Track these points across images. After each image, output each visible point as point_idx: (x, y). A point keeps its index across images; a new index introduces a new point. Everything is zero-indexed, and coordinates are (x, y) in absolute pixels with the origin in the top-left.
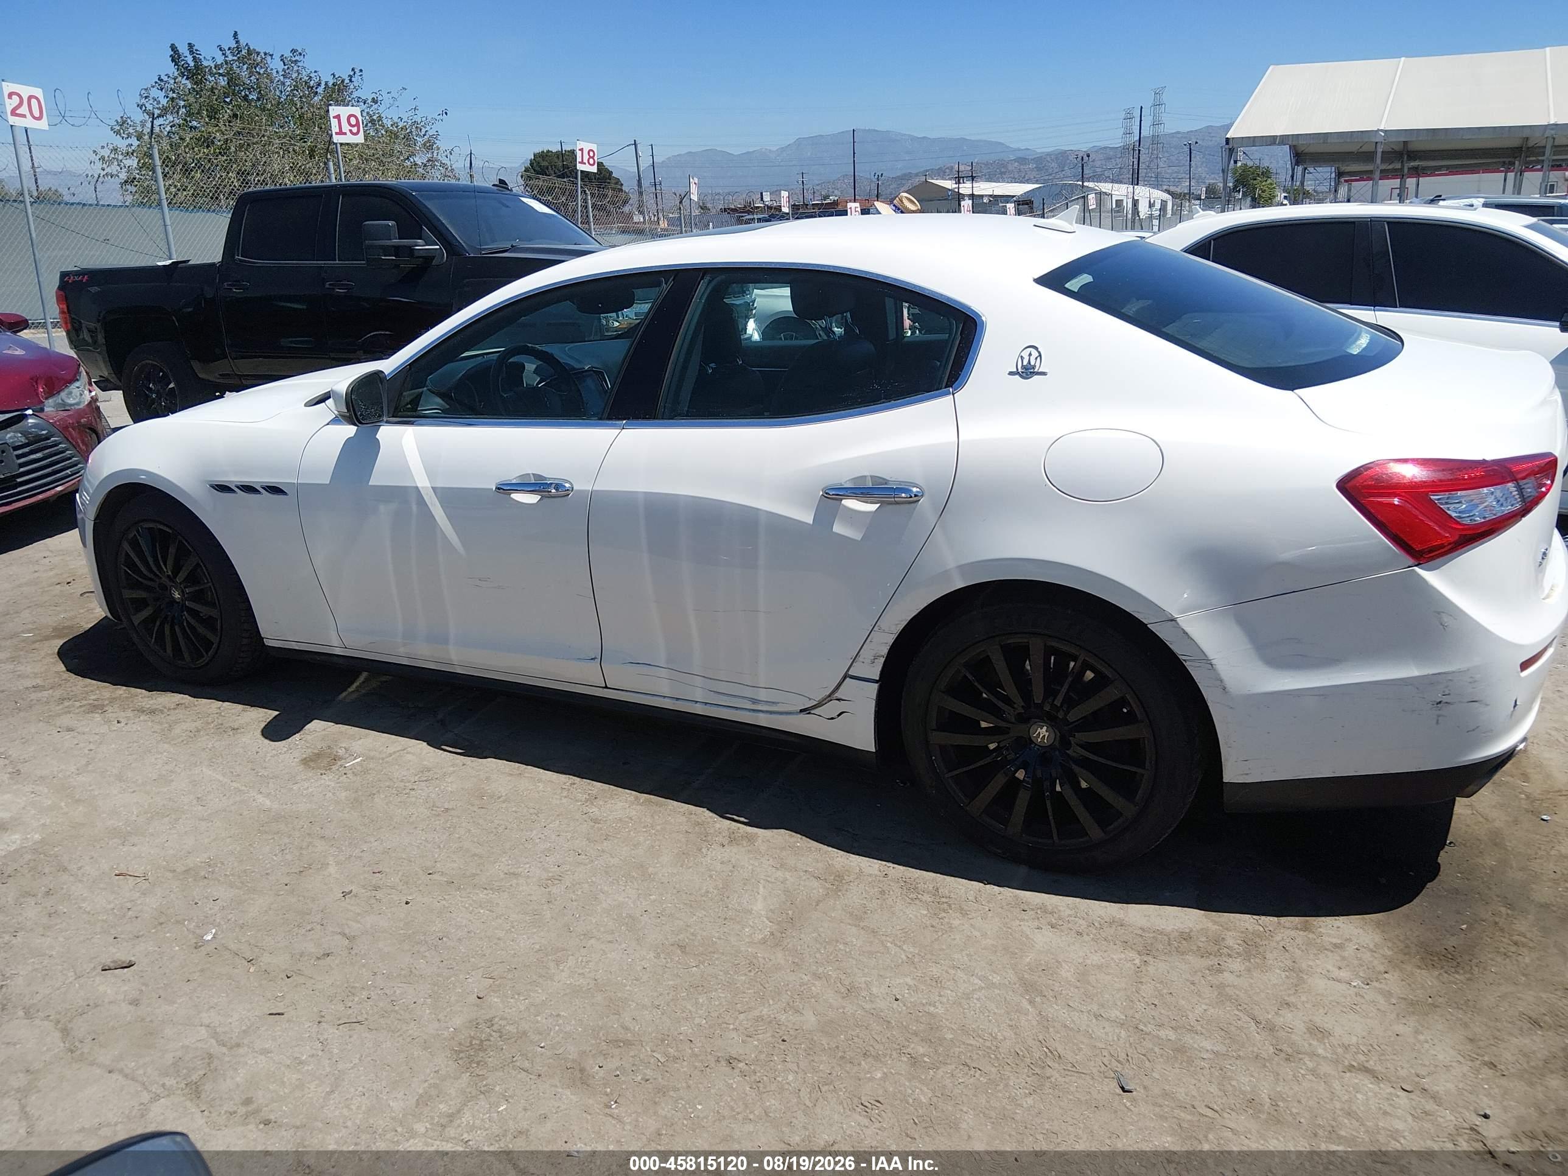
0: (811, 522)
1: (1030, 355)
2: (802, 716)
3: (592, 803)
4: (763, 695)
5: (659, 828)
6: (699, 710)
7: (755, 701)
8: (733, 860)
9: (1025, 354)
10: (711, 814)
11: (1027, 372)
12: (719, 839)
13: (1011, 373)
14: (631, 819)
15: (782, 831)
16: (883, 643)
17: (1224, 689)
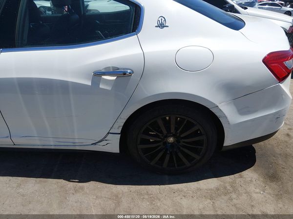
0: (90, 84)
1: (162, 20)
2: (92, 146)
3: (20, 187)
4: (77, 141)
5: (48, 192)
6: (53, 147)
7: (74, 143)
8: (79, 200)
9: (160, 19)
10: (65, 181)
11: (161, 25)
12: (71, 191)
13: (156, 26)
14: (36, 191)
15: (92, 182)
16: (121, 122)
17: (229, 123)
